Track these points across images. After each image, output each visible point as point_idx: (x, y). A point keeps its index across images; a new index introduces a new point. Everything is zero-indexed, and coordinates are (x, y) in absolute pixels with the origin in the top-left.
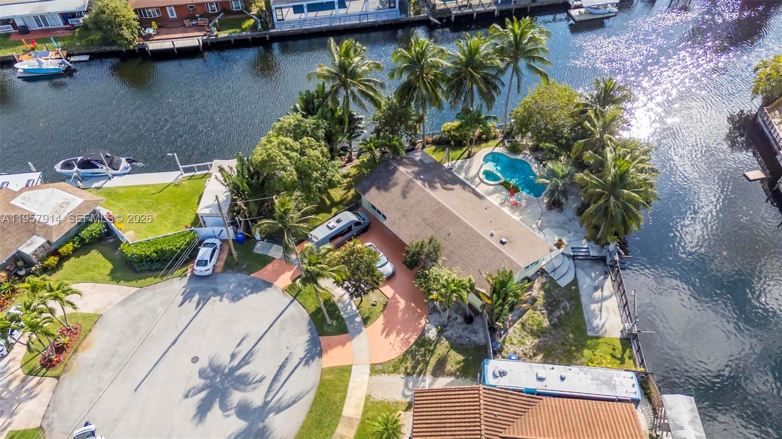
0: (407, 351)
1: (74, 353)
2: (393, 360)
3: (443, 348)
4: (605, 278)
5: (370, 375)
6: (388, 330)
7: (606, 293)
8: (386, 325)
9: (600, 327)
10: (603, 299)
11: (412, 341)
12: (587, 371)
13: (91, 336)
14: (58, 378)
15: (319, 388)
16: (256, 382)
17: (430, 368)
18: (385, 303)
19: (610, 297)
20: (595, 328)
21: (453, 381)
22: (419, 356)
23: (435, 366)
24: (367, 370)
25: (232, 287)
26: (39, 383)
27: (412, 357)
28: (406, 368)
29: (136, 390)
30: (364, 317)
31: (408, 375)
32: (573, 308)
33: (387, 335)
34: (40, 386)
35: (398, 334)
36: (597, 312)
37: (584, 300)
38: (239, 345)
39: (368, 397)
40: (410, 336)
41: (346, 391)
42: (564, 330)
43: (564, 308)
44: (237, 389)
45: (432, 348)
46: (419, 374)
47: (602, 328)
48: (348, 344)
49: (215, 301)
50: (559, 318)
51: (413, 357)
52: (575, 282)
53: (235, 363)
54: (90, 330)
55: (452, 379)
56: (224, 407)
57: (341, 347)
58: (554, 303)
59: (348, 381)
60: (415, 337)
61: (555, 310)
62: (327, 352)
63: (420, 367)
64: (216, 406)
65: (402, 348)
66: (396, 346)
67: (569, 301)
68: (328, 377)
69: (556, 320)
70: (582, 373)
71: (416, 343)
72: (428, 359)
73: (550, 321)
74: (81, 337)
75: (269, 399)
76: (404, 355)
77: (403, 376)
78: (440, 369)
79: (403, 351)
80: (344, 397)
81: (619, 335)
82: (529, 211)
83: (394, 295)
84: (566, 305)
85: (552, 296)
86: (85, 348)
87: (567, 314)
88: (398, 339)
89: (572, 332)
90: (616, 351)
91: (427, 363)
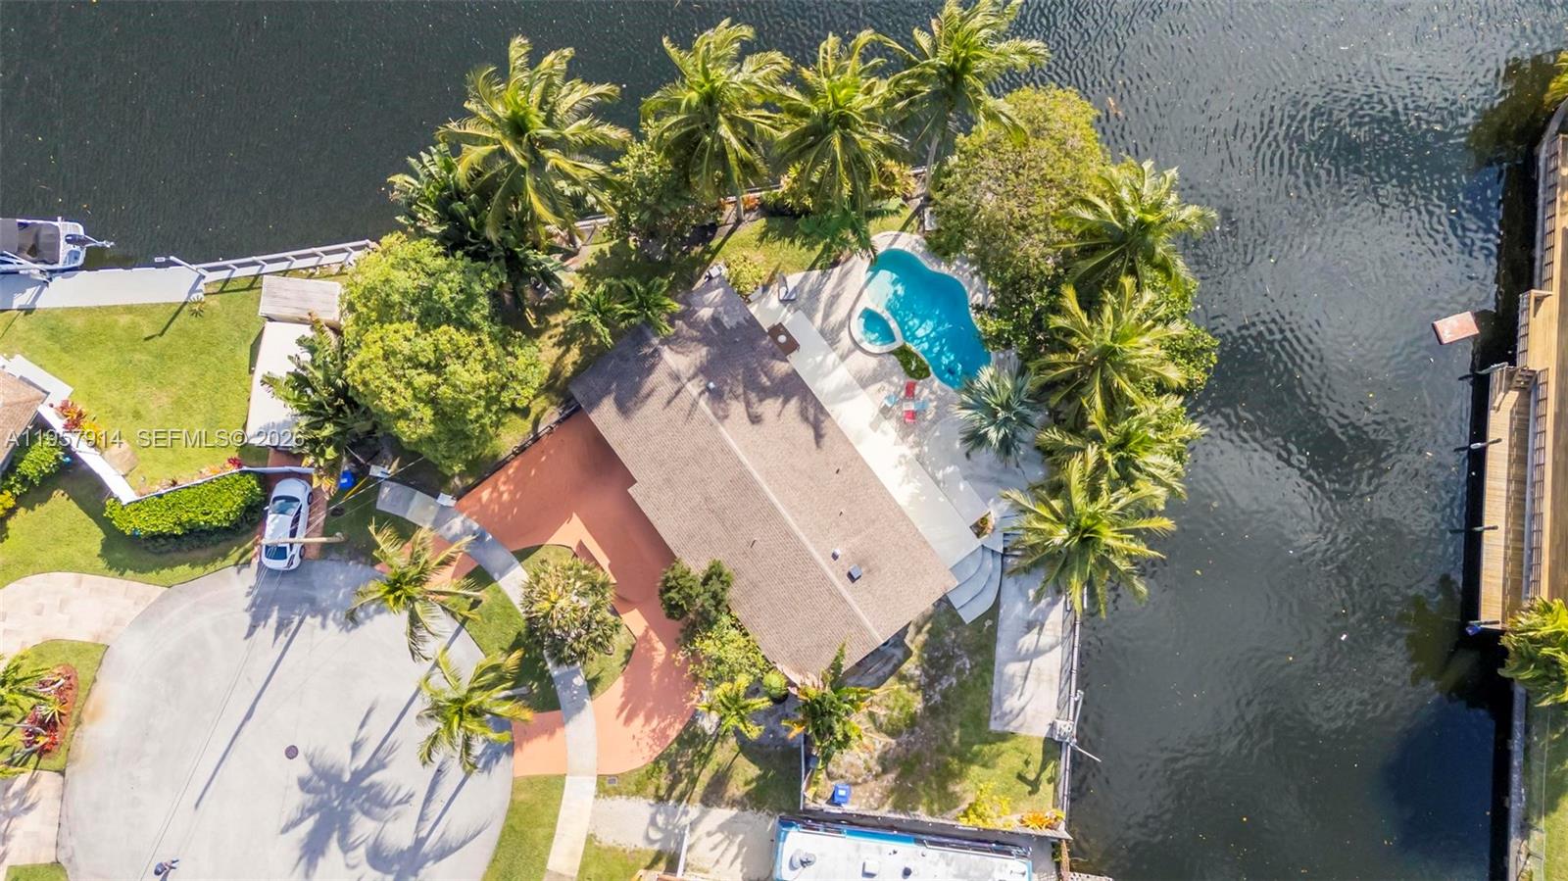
0: (661, 757)
1: (77, 726)
2: (637, 770)
3: (724, 753)
4: (1054, 603)
5: (596, 797)
6: (630, 709)
7: (1047, 639)
8: (628, 695)
9: (1015, 712)
10: (1038, 652)
11: (673, 734)
12: (952, 859)
13: (98, 691)
14: (62, 773)
15: (507, 818)
16: (400, 802)
17: (699, 789)
18: (630, 648)
19: (1052, 648)
20: (1006, 714)
21: (736, 816)
22: (681, 766)
23: (709, 785)
24: (592, 787)
25: (341, 596)
26: (32, 782)
27: (669, 767)
28: (657, 789)
29: (197, 805)
30: (590, 677)
31: (660, 799)
32: (976, 671)
33: (628, 720)
34: (35, 789)
35: (648, 719)
36: (1018, 681)
37: (1001, 650)
38: (362, 726)
39: (591, 838)
40: (671, 724)
41: (553, 826)
42: (948, 721)
43: (960, 671)
44: (367, 813)
45: (706, 750)
46: (679, 800)
47: (1018, 715)
48: (559, 733)
49: (313, 627)
50: (945, 695)
51: (672, 767)
52: (994, 611)
53: (361, 762)
54: (95, 680)
55: (735, 811)
56: (346, 848)
57: (546, 737)
58: (943, 661)
59: (559, 805)
60: (679, 727)
61: (941, 677)
62: (521, 746)
63: (681, 786)
64: (334, 846)
65: (654, 747)
66: (643, 744)
67: (971, 654)
68: (522, 797)
69: (937, 697)
70: (942, 864)
71: (679, 739)
72: (696, 771)
73: (926, 700)
74: (82, 694)
75: (423, 834)
76: (656, 762)
77: (652, 802)
78: (717, 793)
79: (655, 755)
80: (550, 837)
81: (1043, 731)
82: (937, 434)
83: (646, 631)
84: (964, 664)
85: (942, 644)
86: (93, 717)
87: (961, 684)
88: (647, 729)
89: (962, 725)
90: (1031, 766)
91: (694, 781)
